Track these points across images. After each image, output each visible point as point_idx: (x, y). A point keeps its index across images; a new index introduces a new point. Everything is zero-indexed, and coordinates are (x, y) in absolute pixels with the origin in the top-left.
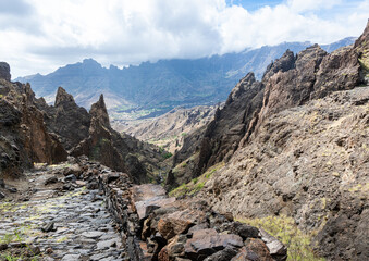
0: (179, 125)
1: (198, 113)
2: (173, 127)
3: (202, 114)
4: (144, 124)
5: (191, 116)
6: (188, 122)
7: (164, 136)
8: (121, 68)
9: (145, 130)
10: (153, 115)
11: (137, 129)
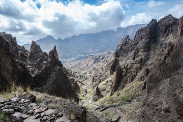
0: (90, 64)
1: (99, 57)
2: (87, 65)
3: (101, 58)
4: (74, 64)
5: (96, 59)
6: (95, 62)
7: (84, 69)
8: (63, 39)
9: (74, 67)
10: (78, 59)
11: (71, 66)
